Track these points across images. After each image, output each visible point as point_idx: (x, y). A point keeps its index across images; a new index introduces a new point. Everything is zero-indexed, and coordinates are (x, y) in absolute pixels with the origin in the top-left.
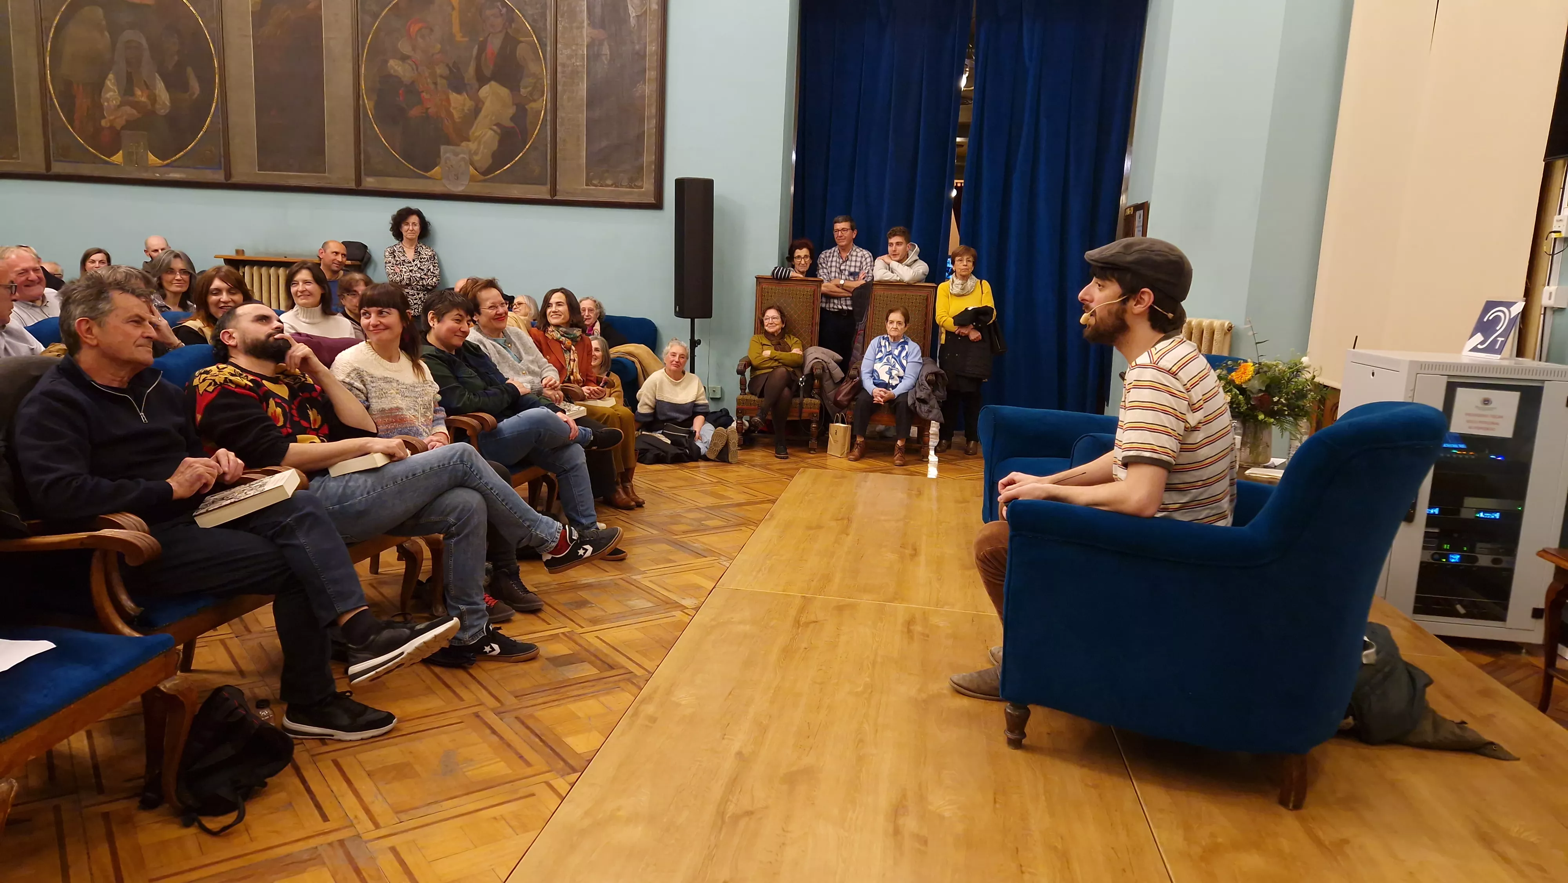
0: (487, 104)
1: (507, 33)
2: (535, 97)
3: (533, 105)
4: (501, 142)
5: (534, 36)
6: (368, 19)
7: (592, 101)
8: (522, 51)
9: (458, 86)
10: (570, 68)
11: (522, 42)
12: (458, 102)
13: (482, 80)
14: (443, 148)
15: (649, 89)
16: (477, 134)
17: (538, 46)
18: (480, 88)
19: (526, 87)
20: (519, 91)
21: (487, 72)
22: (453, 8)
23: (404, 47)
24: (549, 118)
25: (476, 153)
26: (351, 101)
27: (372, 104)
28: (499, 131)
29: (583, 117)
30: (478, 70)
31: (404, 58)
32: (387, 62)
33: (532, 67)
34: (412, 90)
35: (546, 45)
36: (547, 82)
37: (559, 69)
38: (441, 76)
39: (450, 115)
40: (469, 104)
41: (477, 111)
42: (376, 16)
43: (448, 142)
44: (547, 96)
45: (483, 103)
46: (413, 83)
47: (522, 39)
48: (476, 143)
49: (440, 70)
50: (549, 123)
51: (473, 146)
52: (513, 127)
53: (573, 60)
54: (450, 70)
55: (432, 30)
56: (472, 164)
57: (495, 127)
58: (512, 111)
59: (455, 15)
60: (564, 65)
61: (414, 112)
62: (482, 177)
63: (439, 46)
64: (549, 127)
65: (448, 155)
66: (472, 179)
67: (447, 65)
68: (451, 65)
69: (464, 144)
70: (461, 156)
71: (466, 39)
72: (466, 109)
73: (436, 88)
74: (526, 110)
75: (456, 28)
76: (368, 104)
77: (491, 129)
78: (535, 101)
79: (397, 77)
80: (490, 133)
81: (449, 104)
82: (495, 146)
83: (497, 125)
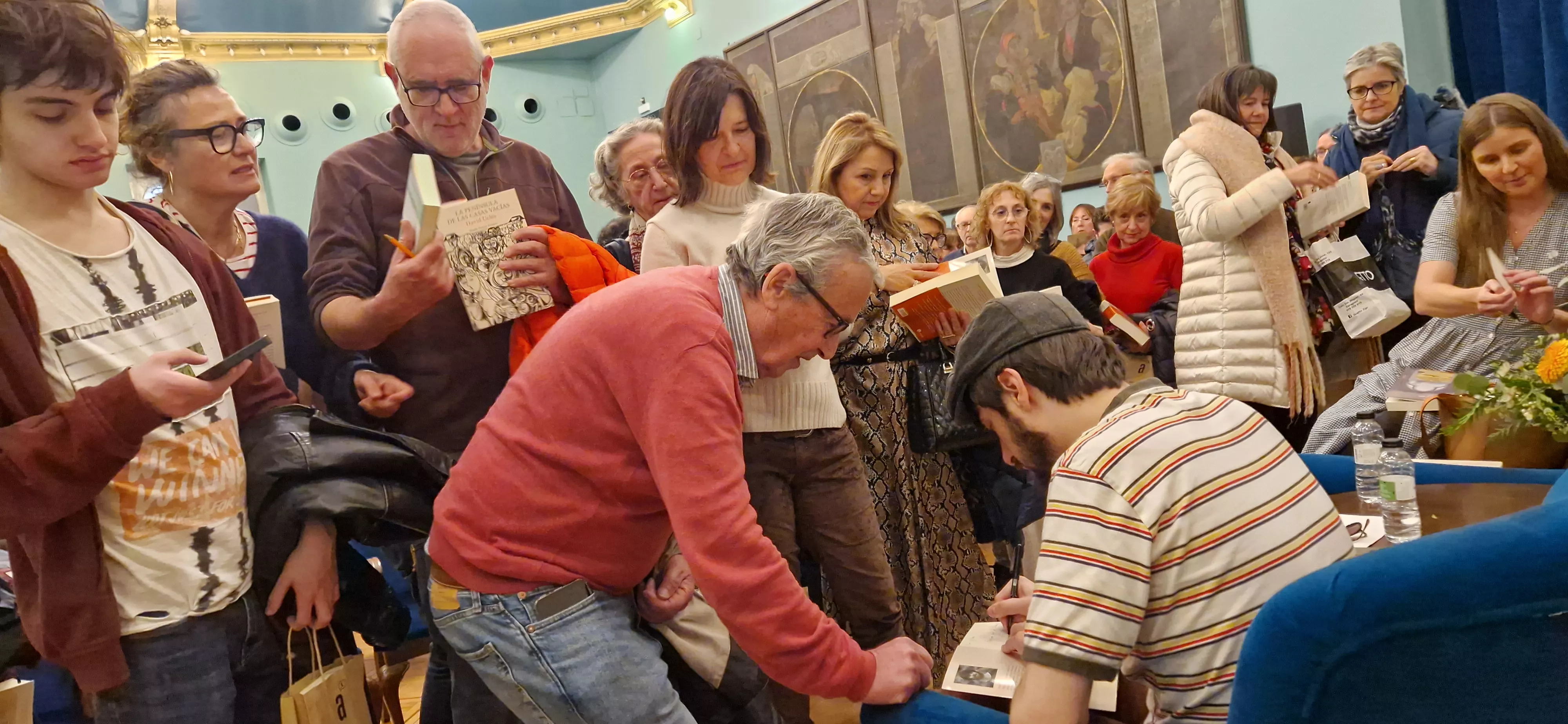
0: (1073, 91)
1: (1082, 15)
2: (1114, 69)
3: (1113, 78)
4: (1089, 125)
5: (1106, 9)
6: (971, 46)
7: (1168, 56)
8: (1097, 28)
9: (1046, 81)
10: (1143, 28)
11: (1094, 19)
12: (1049, 96)
13: (1065, 69)
14: (1042, 145)
15: (1225, 21)
16: (1068, 123)
17: (1110, 16)
18: (1065, 77)
19: (1104, 63)
20: (1098, 68)
21: (1069, 60)
22: (1034, 10)
23: (1001, 61)
24: (1129, 86)
25: (1069, 142)
26: (968, 124)
27: (983, 121)
28: (1086, 114)
29: (1162, 75)
30: (1062, 59)
31: (1002, 71)
32: (988, 81)
33: (1108, 41)
34: (1011, 99)
35: (1117, 13)
36: (1122, 49)
37: (1133, 33)
38: (1032, 78)
39: (1044, 112)
40: (1058, 95)
41: (1064, 101)
42: (976, 42)
43: (1046, 139)
44: (1124, 65)
45: (1069, 91)
46: (1011, 91)
47: (1094, 16)
48: (1068, 133)
49: (1032, 72)
50: (1130, 92)
51: (1065, 135)
52: (1098, 107)
53: (1145, 18)
54: (1039, 70)
55: (1019, 38)
56: (1067, 153)
57: (1082, 112)
58: (1094, 91)
59: (1036, 16)
60: (1136, 27)
61: (1016, 119)
62: (1077, 164)
63: (1027, 50)
64: (1130, 96)
65: (1047, 151)
66: (1070, 168)
67: (1036, 66)
68: (1038, 64)
69: (1058, 136)
70: (1057, 148)
71: (1048, 34)
72: (1056, 101)
73: (1029, 90)
74: (1107, 85)
75: (1039, 29)
76: (981, 123)
77: (1079, 114)
78: (1114, 73)
79: (1000, 91)
80: (1079, 118)
81: (1042, 102)
82: (1084, 131)
83: (1084, 108)
